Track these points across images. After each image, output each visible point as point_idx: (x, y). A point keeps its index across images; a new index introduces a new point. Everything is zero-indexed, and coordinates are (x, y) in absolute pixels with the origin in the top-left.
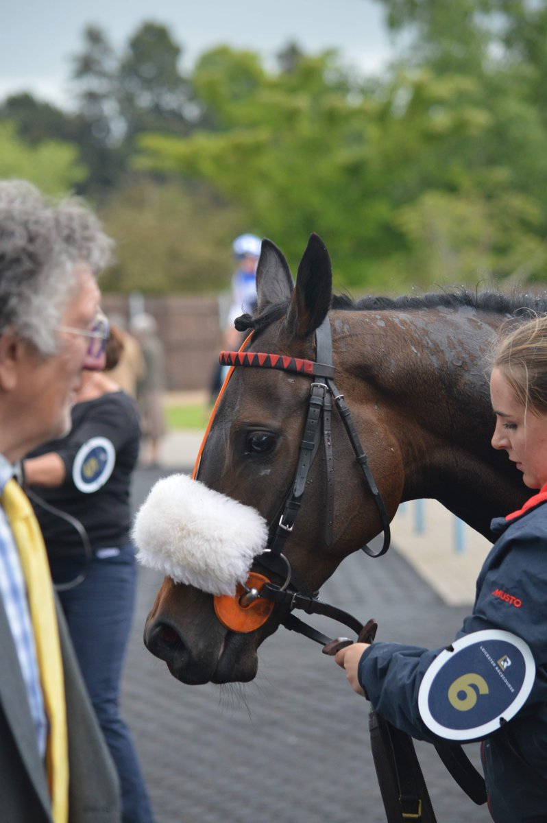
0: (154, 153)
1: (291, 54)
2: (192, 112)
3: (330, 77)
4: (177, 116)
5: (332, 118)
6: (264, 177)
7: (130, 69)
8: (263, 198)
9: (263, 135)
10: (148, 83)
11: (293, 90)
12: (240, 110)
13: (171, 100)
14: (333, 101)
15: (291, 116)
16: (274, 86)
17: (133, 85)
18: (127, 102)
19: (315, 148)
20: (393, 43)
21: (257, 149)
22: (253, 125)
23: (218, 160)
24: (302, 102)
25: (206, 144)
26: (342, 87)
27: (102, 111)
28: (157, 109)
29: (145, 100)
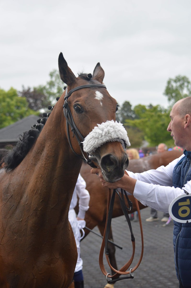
0: (128, 123)
1: (151, 106)
2: (134, 116)
3: (159, 109)
4: (131, 117)
5: (160, 116)
6: (147, 126)
7: (123, 109)
8: (147, 130)
9: (147, 119)
10: (126, 111)
11: (152, 112)
12: (143, 115)
13: (130, 114)
14: (159, 113)
15: (152, 116)
16: (149, 111)
17: (123, 112)
18: (122, 114)
19: (156, 122)
20: (169, 103)
21: (146, 122)
22: (145, 118)
23: (139, 124)
24: (153, 114)
25: (137, 121)
26: (161, 111)
27: (118, 116)
28: (128, 116)
29: (125, 114)
